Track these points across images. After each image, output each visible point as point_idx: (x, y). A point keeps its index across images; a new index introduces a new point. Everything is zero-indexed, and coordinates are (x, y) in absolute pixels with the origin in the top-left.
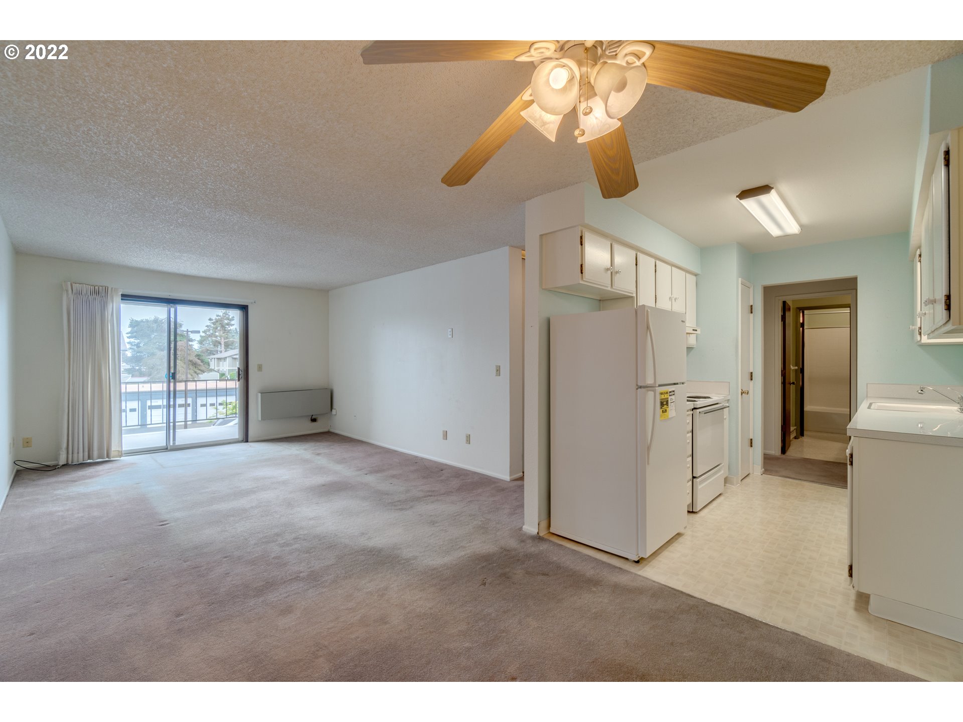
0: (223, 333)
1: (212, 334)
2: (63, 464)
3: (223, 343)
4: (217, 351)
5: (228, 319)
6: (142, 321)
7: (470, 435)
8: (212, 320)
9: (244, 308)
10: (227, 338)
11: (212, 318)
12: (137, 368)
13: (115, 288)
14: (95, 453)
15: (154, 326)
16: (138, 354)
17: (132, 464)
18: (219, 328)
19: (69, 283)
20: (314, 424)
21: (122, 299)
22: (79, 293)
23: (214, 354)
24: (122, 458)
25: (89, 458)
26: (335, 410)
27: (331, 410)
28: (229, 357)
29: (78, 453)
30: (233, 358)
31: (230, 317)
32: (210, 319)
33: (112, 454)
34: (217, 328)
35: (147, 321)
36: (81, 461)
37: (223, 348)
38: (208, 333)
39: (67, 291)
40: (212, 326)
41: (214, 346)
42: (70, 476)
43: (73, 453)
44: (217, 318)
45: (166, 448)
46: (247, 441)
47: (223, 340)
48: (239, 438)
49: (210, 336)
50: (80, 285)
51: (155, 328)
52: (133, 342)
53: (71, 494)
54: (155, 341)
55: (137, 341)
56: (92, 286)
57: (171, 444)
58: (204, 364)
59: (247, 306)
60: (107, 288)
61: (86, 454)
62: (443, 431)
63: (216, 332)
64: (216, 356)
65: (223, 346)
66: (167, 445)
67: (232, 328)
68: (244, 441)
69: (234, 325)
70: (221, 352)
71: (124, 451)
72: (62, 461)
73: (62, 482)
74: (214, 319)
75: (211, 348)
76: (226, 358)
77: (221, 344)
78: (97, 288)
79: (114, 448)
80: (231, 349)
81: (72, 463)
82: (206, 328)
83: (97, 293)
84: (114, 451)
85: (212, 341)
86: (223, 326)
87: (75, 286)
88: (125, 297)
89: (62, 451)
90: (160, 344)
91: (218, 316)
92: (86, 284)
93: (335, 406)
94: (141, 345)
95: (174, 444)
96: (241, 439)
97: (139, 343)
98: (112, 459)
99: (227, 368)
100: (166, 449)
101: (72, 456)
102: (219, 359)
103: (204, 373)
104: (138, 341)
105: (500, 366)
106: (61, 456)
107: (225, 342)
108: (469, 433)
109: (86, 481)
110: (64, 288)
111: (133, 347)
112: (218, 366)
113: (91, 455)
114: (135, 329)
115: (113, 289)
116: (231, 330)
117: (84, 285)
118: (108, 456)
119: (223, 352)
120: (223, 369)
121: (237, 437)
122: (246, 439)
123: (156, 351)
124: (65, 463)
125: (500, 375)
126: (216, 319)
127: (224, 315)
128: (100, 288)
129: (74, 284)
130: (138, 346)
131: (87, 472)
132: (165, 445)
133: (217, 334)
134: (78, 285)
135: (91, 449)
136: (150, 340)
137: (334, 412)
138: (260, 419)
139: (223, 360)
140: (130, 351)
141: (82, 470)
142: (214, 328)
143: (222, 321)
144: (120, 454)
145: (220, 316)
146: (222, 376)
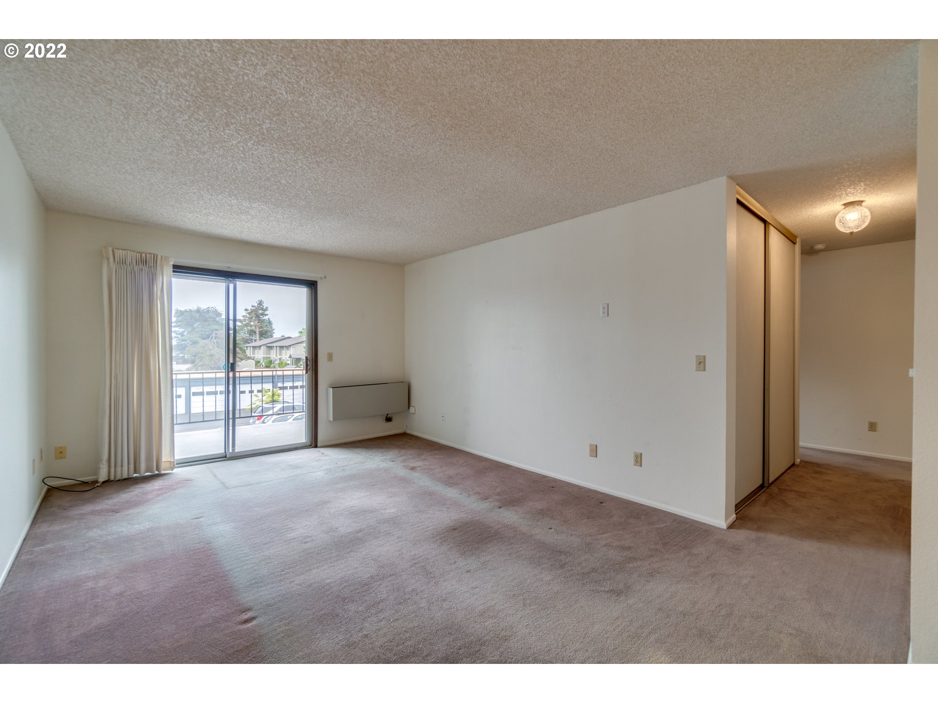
0: (258, 323)
1: (248, 323)
2: (104, 480)
3: (257, 332)
4: (252, 340)
5: (262, 309)
6: (186, 311)
7: (641, 454)
8: (248, 310)
9: (312, 285)
10: (261, 327)
11: (247, 308)
12: (181, 355)
13: (165, 257)
14: (143, 466)
15: (196, 315)
16: (183, 343)
17: (187, 481)
18: (254, 318)
19: (110, 249)
20: (389, 424)
21: (174, 271)
22: (123, 262)
23: (249, 343)
24: (175, 470)
25: (135, 472)
26: (413, 408)
27: (409, 408)
28: (263, 345)
29: (122, 466)
30: (267, 346)
31: (264, 307)
32: (246, 310)
33: (163, 465)
34: (252, 318)
35: (191, 311)
36: (125, 476)
37: (258, 337)
38: (244, 323)
39: (108, 259)
40: (248, 316)
41: (250, 335)
42: (110, 502)
43: (115, 466)
44: (253, 308)
45: (224, 455)
46: (316, 446)
47: (257, 329)
48: (306, 443)
49: (246, 325)
50: (124, 251)
51: (198, 318)
52: (178, 331)
53: (109, 537)
54: (198, 330)
55: (181, 330)
56: (139, 252)
57: (231, 451)
58: (242, 352)
59: (316, 282)
60: (155, 256)
61: (132, 466)
62: (591, 445)
63: (251, 322)
64: (251, 345)
65: (258, 335)
66: (225, 452)
67: (265, 318)
68: (313, 445)
69: (267, 315)
70: (255, 340)
71: (177, 460)
72: (103, 477)
73: (99, 513)
74: (249, 309)
75: (246, 337)
76: (261, 346)
77: (255, 333)
78: (144, 255)
79: (165, 458)
80: (265, 338)
81: (115, 478)
82: (243, 318)
83: (144, 262)
84: (164, 462)
85: (248, 330)
86: (257, 316)
87: (119, 253)
88: (178, 269)
89: (103, 464)
90: (203, 333)
91: (253, 306)
92: (131, 251)
93: (412, 403)
94: (185, 334)
95: (233, 450)
96: (308, 443)
97: (183, 332)
98: (163, 472)
99: (262, 356)
100: (224, 458)
101: (115, 470)
102: (254, 347)
103: (242, 360)
104: (183, 330)
105: (705, 357)
106: (101, 470)
107: (259, 331)
108: (639, 451)
109: (131, 511)
110: (104, 255)
111: (178, 336)
112: (254, 353)
113: (138, 468)
114: (180, 318)
115: (163, 258)
116: (264, 320)
117: (129, 251)
118: (158, 469)
119: (258, 340)
120: (258, 357)
121: (304, 441)
122: (314, 443)
123: (199, 339)
124: (107, 479)
125: (705, 370)
126: (251, 309)
127: (259, 305)
128: (148, 255)
129: (116, 250)
130: (182, 335)
131: (132, 493)
132: (223, 451)
133: (252, 323)
134: (121, 251)
135: (138, 460)
136: (193, 329)
137: (412, 410)
138: (332, 420)
139: (257, 349)
140: (175, 339)
141: (127, 490)
142: (249, 318)
143: (256, 311)
144: (172, 466)
145: (255, 307)
146: (258, 364)
